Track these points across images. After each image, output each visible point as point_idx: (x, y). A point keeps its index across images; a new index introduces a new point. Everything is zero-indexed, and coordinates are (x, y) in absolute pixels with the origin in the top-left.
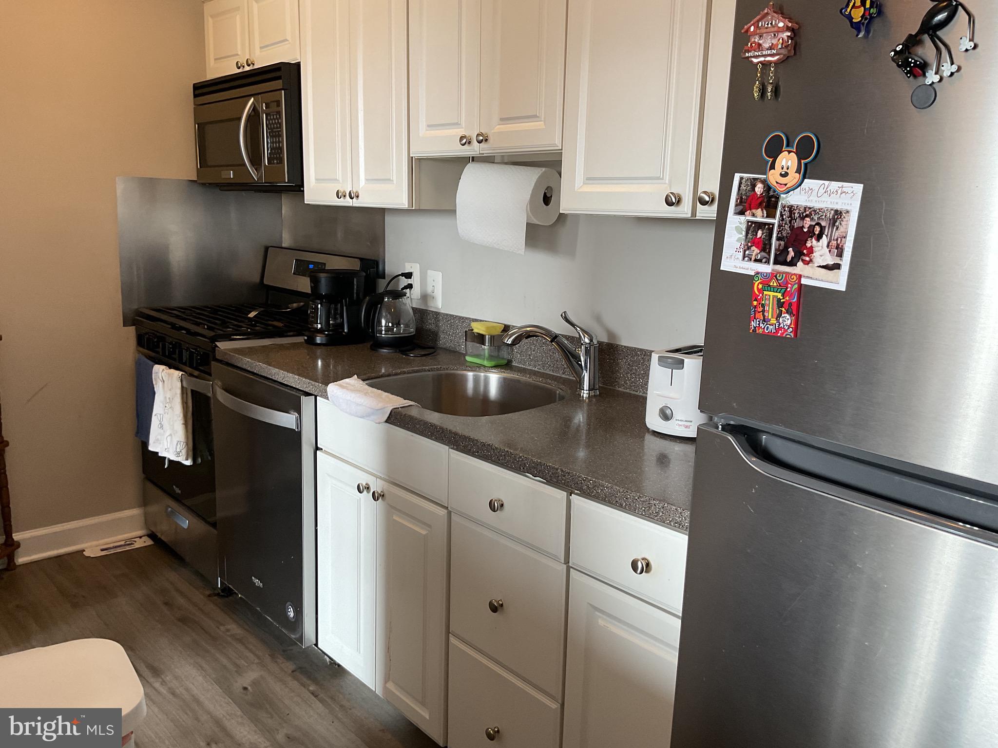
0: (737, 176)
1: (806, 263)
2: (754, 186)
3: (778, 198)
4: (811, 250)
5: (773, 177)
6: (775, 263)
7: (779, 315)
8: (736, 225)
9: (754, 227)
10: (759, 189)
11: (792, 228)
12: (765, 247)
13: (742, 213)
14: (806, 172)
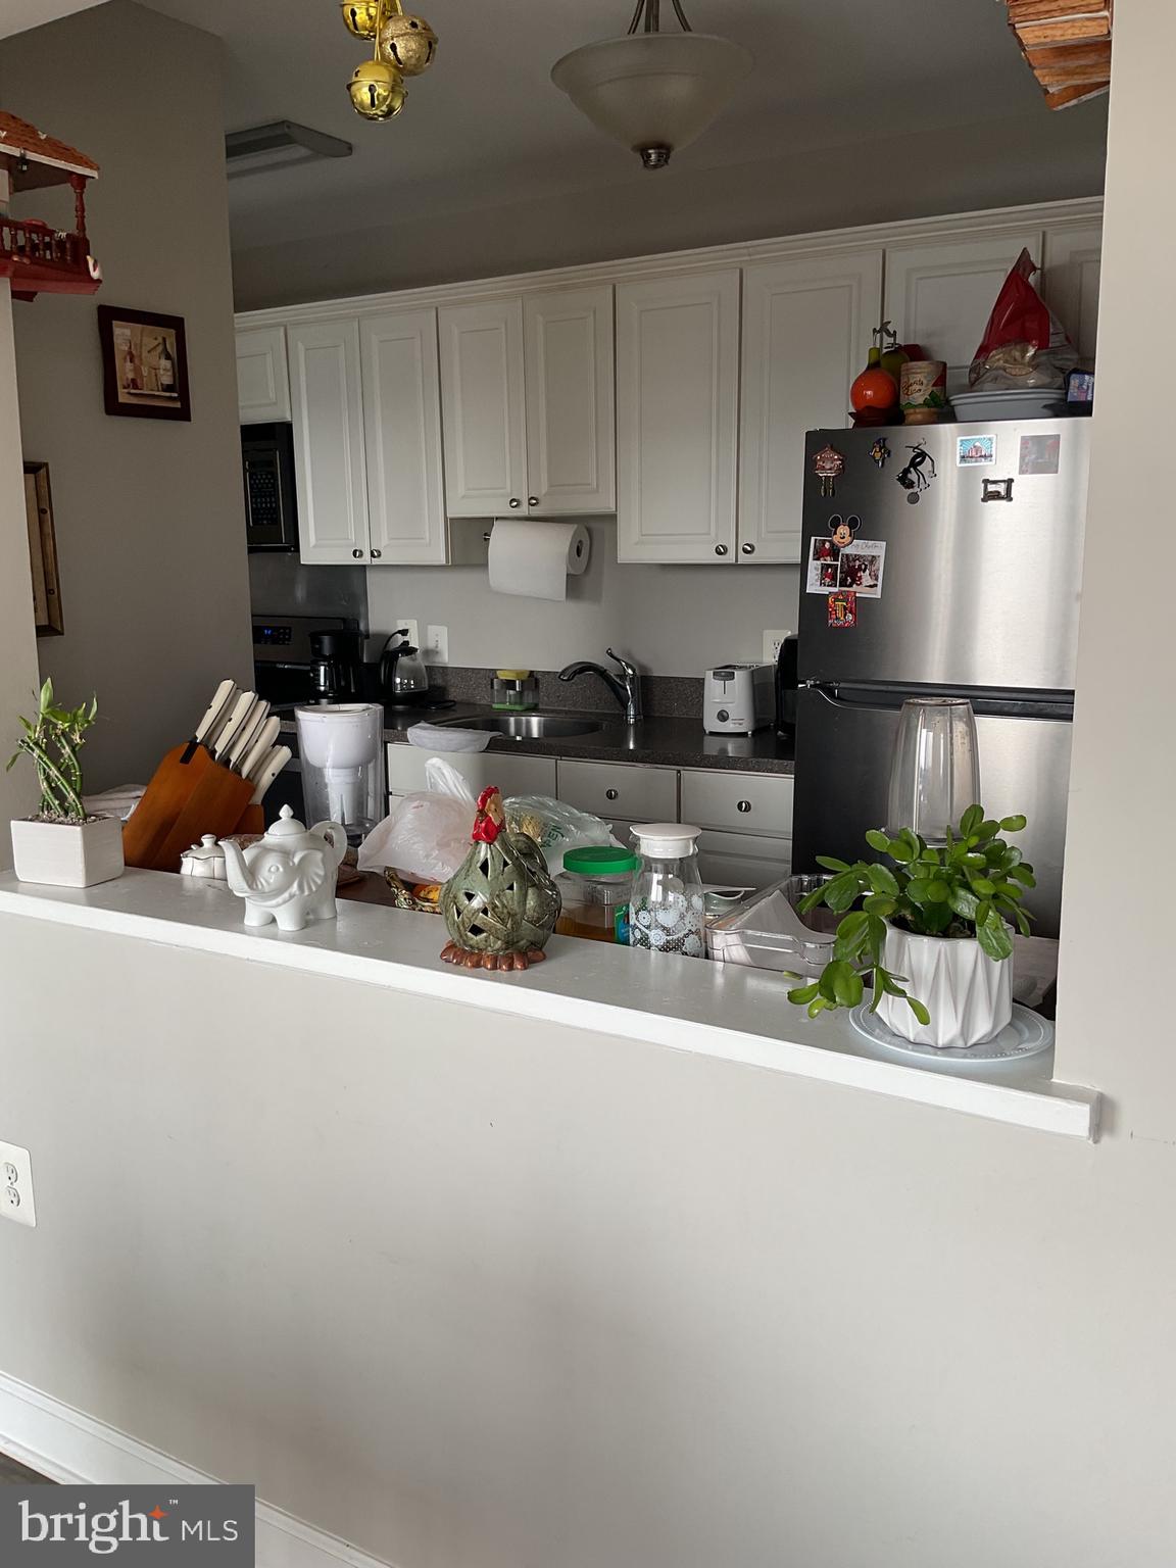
0: (813, 539)
1: (858, 585)
2: (824, 544)
3: (839, 551)
4: (860, 578)
5: (836, 539)
6: (840, 586)
7: (845, 615)
8: (814, 567)
9: (825, 567)
10: (827, 545)
11: (848, 566)
12: (833, 577)
13: (818, 559)
14: (854, 536)
